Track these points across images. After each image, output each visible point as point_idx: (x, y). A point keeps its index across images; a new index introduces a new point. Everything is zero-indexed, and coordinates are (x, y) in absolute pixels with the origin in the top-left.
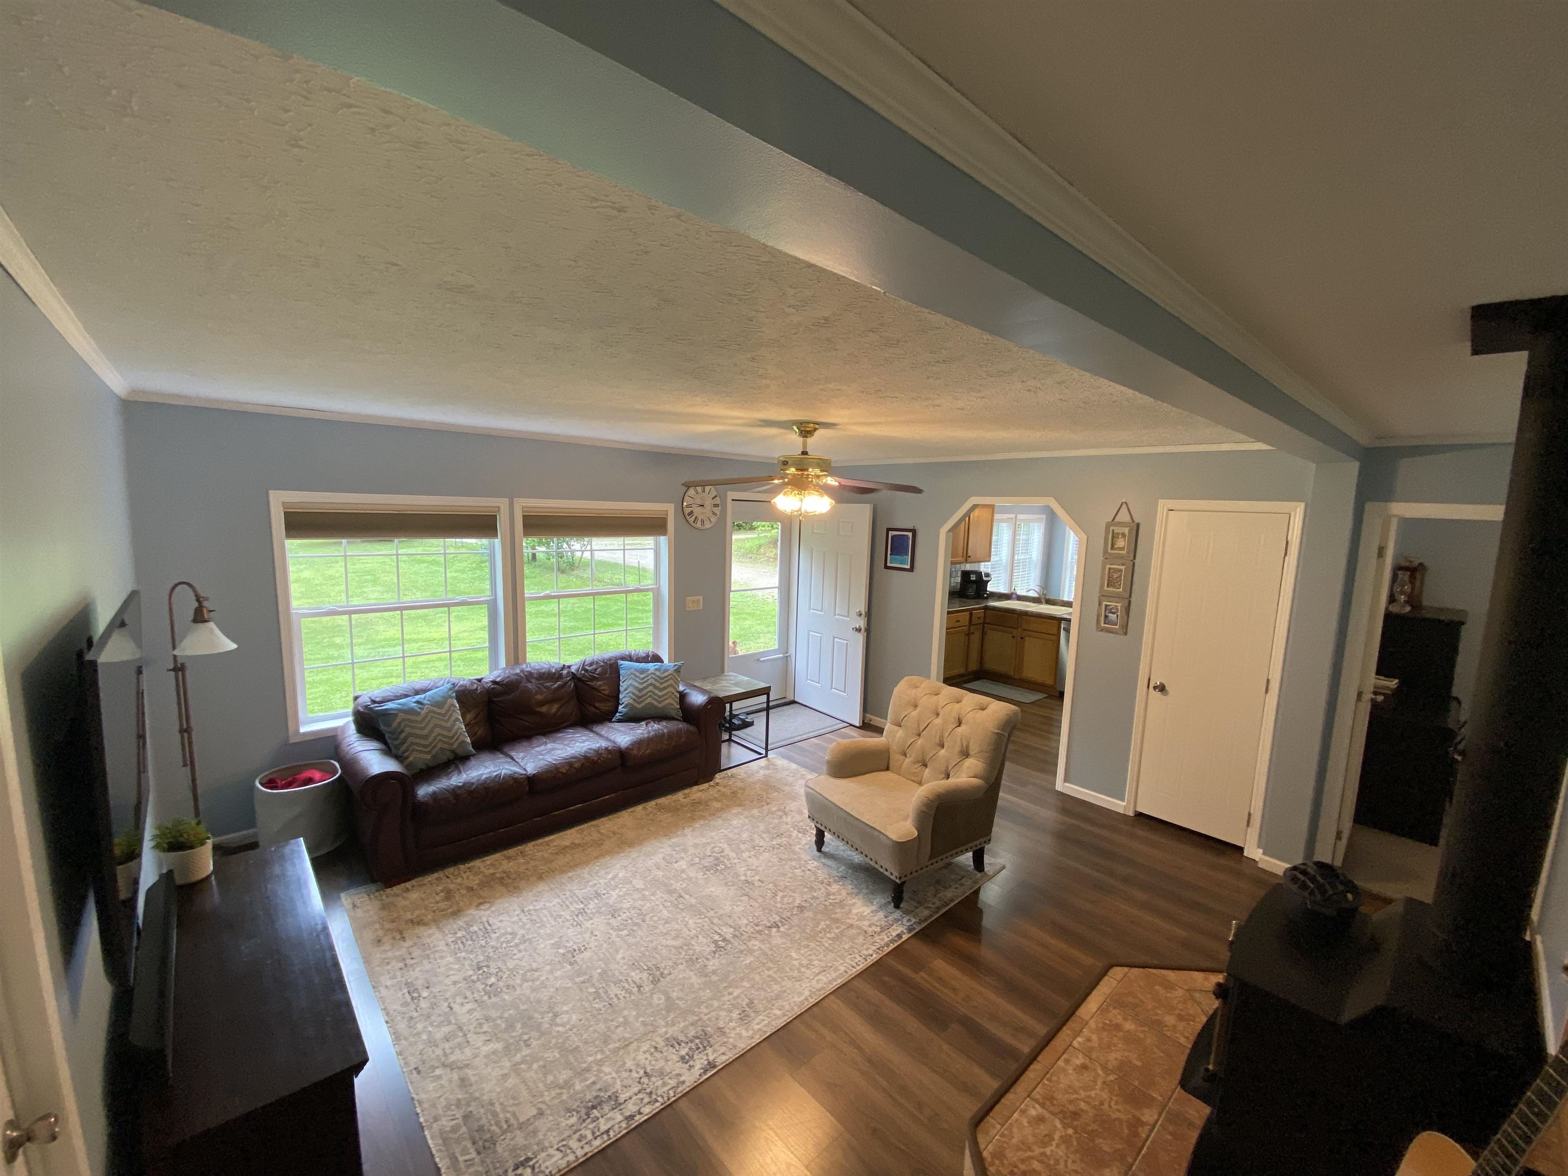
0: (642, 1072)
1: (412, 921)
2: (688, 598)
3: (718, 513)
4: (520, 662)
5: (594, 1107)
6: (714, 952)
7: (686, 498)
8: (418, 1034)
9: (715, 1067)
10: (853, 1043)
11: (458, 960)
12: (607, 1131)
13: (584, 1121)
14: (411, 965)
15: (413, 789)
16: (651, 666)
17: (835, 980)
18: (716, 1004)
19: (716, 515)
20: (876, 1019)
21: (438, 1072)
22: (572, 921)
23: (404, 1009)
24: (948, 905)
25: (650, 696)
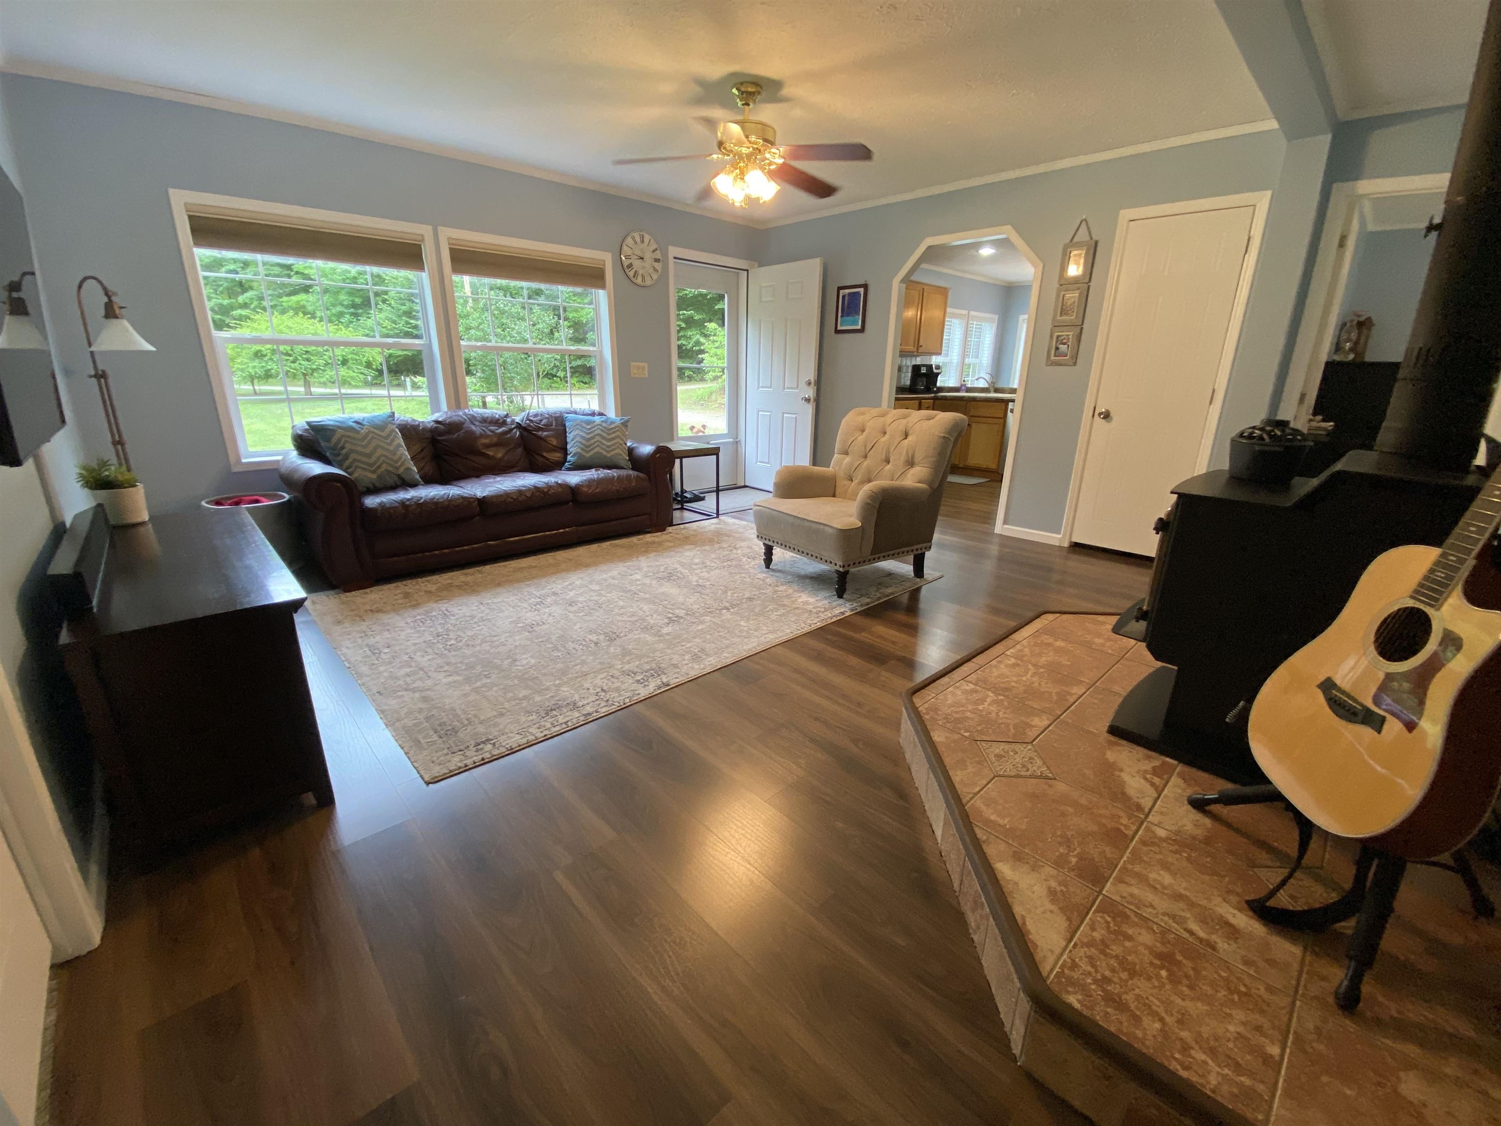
0: (599, 690)
1: (371, 611)
2: (632, 364)
3: (659, 269)
4: (462, 405)
5: (551, 710)
6: (668, 624)
7: (625, 248)
8: (380, 673)
9: (668, 685)
10: (797, 671)
11: (418, 632)
12: (567, 722)
13: (543, 717)
14: (372, 635)
15: (360, 502)
16: (597, 419)
17: (781, 637)
18: (669, 651)
19: (657, 271)
20: (819, 658)
21: (400, 693)
22: (530, 608)
23: (367, 660)
24: (888, 596)
25: (598, 446)
